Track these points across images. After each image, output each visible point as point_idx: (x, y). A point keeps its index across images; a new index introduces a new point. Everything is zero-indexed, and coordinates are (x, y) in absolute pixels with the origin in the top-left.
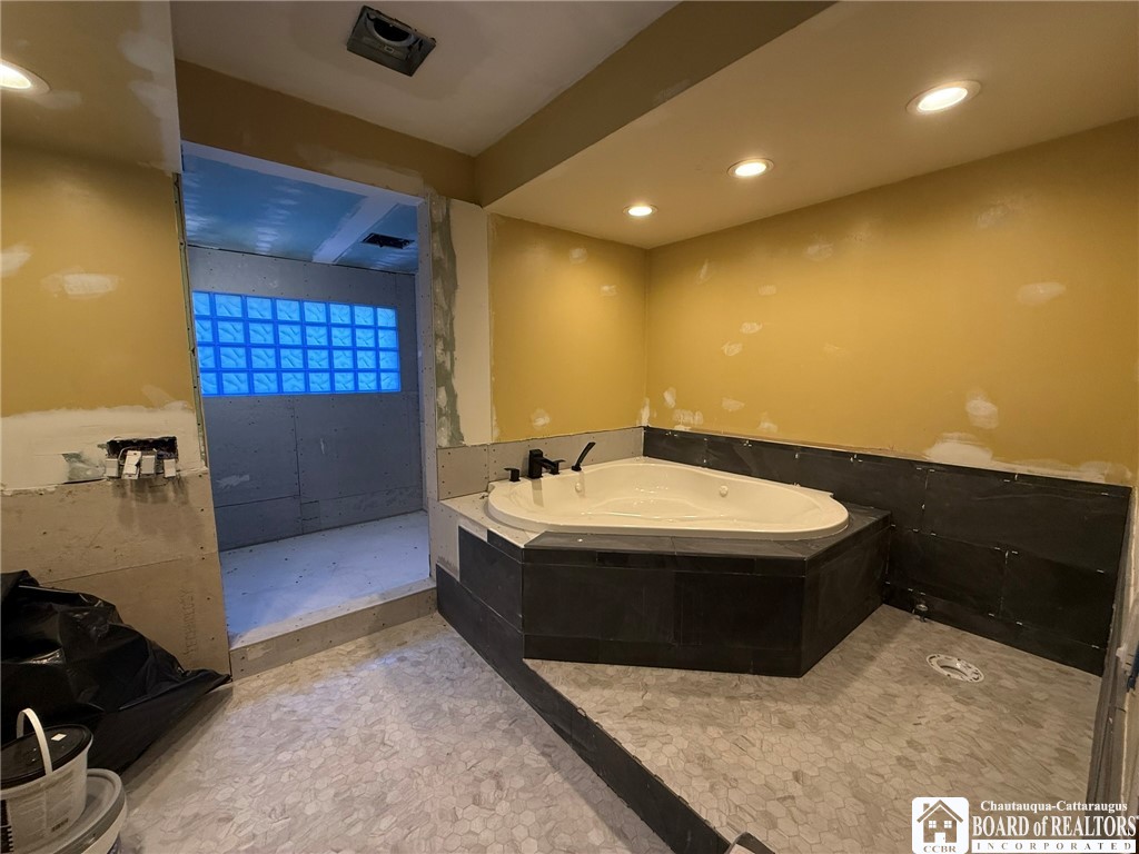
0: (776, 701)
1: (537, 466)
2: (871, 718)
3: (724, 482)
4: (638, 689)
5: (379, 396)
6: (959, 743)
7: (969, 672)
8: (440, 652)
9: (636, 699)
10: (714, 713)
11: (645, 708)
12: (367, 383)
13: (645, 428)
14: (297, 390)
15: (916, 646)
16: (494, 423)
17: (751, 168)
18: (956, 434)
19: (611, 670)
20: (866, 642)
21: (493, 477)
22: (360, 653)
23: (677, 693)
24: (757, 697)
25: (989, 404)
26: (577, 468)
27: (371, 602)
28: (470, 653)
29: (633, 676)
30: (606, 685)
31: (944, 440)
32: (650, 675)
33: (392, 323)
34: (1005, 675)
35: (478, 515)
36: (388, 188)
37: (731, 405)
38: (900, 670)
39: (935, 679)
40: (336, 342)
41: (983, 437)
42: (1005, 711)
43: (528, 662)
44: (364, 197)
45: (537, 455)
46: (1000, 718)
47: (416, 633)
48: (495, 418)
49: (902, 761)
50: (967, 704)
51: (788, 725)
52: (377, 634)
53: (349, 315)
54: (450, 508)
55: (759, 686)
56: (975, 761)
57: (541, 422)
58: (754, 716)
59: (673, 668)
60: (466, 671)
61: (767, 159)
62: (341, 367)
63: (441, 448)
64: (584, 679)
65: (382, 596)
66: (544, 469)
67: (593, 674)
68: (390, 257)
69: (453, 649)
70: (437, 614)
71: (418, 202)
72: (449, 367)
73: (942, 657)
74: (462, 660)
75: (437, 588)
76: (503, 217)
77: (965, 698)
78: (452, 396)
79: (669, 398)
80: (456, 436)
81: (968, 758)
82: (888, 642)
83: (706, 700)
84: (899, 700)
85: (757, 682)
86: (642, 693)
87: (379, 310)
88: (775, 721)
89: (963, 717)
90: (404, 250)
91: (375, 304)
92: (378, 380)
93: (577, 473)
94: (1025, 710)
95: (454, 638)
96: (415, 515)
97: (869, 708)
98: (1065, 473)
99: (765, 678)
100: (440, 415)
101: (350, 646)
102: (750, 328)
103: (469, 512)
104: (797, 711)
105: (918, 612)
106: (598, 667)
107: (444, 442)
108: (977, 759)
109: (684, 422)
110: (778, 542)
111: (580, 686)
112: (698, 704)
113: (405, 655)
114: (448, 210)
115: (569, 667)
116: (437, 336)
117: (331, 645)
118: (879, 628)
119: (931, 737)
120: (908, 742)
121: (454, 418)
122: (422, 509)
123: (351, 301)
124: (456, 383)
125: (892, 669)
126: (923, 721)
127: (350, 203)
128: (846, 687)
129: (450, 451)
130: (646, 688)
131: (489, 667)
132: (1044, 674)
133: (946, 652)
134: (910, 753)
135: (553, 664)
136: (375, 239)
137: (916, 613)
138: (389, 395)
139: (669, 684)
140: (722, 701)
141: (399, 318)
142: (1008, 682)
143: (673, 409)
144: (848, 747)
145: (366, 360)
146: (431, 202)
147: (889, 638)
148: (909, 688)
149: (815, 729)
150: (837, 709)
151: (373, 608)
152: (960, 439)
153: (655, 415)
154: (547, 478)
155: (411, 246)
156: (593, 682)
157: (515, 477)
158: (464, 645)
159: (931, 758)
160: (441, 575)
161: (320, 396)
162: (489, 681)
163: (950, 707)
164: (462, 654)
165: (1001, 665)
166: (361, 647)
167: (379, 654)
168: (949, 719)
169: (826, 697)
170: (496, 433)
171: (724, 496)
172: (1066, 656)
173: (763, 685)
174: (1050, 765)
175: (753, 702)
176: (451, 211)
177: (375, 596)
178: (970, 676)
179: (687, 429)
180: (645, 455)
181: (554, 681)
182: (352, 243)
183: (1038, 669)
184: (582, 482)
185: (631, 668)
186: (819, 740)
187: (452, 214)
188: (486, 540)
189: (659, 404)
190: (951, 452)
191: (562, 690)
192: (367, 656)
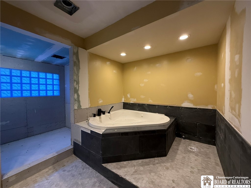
0: (163, 163)
1: (100, 112)
2: (182, 163)
3: (142, 114)
4: (133, 167)
5: (53, 97)
6: (199, 165)
7: (195, 149)
8: (76, 166)
9: (132, 170)
10: (151, 169)
11: (136, 172)
12: (50, 93)
13: (123, 103)
14: (28, 95)
15: (185, 145)
16: (89, 102)
17: (148, 47)
18: (186, 101)
19: (125, 163)
20: (175, 146)
21: (89, 116)
22: (50, 171)
23: (142, 166)
24: (159, 163)
25: (192, 95)
26: (109, 113)
27: (53, 155)
28: (84, 165)
29: (131, 163)
30: (125, 167)
31: (184, 102)
32: (135, 162)
33: (58, 78)
34: (201, 149)
35: (87, 126)
36: (62, 43)
37: (142, 97)
38: (184, 151)
39: (190, 152)
40: (41, 83)
41: (191, 101)
42: (204, 156)
43: (104, 165)
44: (54, 44)
45: (100, 110)
46: (204, 158)
47: (68, 162)
48: (89, 101)
49: (191, 172)
50: (197, 156)
51: (167, 169)
52: (56, 164)
53: (45, 76)
54: (78, 125)
55: (159, 160)
56: (203, 169)
57: (100, 102)
58: (160, 168)
59: (139, 159)
60: (84, 170)
61: (151, 46)
62: (42, 89)
63: (75, 109)
64: (119, 167)
65: (57, 152)
66: (101, 113)
67: (121, 165)
68: (59, 61)
69: (80, 165)
70: (73, 155)
71: (69, 47)
72: (78, 88)
73: (190, 147)
74: (83, 167)
75: (74, 148)
76: (91, 53)
77: (197, 155)
78: (78, 96)
79: (129, 96)
80: (79, 106)
81: (202, 168)
82: (180, 145)
83: (149, 166)
84: (186, 158)
85: (158, 159)
86: (134, 167)
87: (54, 75)
88: (165, 168)
89: (198, 159)
90: (63, 60)
91: (53, 73)
92: (53, 93)
93: (109, 114)
94: (207, 155)
95: (79, 161)
96: (63, 128)
97: (181, 161)
98: (205, 107)
99: (159, 158)
100: (75, 101)
101: (47, 170)
102: (145, 80)
103: (84, 126)
104: (168, 165)
105: (183, 138)
106: (122, 162)
107: (76, 108)
108: (204, 168)
109: (132, 101)
110: (159, 126)
111: (119, 169)
112: (147, 168)
113: (65, 169)
114: (78, 50)
115: (114, 164)
116: (75, 81)
117: (40, 170)
118: (177, 142)
119: (194, 165)
120: (191, 167)
121: (79, 101)
122: (65, 126)
123: (46, 72)
124: (80, 92)
125: (182, 151)
126: (192, 162)
127: (49, 46)
128: (176, 157)
129: (78, 110)
130: (134, 166)
131: (91, 168)
132: (207, 147)
133: (190, 146)
134: (192, 169)
135: (110, 164)
136: (55, 56)
137: (182, 138)
138: (57, 96)
139: (139, 164)
140: (152, 166)
141: (60, 77)
142: (202, 150)
143: (130, 98)
144: (181, 171)
145: (49, 87)
146: (73, 47)
147: (179, 144)
148: (187, 155)
149: (173, 168)
150: (175, 162)
151: (54, 157)
152: (187, 102)
153: (125, 100)
154: (102, 116)
155: (65, 59)
156: (121, 167)
157: (95, 116)
158: (83, 163)
159: (196, 170)
160: (75, 144)
161: (35, 97)
162: (92, 172)
163: (195, 158)
164: (82, 166)
165: (200, 147)
166: (50, 169)
167: (56, 170)
168: (196, 160)
169: (173, 161)
170: (90, 105)
171: (142, 117)
172: (209, 143)
173: (160, 160)
174: (215, 166)
175: (159, 164)
176: (79, 50)
177: (54, 153)
178: (196, 150)
179: (133, 102)
180: (123, 109)
181: (111, 169)
182: (48, 56)
183: (205, 146)
184: (110, 116)
185: (130, 161)
186: (174, 171)
187: (79, 51)
188: (90, 133)
189: (126, 97)
190: (186, 105)
191: (114, 171)
192: (53, 172)
